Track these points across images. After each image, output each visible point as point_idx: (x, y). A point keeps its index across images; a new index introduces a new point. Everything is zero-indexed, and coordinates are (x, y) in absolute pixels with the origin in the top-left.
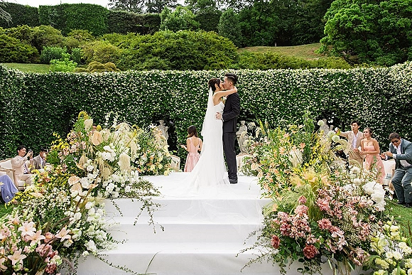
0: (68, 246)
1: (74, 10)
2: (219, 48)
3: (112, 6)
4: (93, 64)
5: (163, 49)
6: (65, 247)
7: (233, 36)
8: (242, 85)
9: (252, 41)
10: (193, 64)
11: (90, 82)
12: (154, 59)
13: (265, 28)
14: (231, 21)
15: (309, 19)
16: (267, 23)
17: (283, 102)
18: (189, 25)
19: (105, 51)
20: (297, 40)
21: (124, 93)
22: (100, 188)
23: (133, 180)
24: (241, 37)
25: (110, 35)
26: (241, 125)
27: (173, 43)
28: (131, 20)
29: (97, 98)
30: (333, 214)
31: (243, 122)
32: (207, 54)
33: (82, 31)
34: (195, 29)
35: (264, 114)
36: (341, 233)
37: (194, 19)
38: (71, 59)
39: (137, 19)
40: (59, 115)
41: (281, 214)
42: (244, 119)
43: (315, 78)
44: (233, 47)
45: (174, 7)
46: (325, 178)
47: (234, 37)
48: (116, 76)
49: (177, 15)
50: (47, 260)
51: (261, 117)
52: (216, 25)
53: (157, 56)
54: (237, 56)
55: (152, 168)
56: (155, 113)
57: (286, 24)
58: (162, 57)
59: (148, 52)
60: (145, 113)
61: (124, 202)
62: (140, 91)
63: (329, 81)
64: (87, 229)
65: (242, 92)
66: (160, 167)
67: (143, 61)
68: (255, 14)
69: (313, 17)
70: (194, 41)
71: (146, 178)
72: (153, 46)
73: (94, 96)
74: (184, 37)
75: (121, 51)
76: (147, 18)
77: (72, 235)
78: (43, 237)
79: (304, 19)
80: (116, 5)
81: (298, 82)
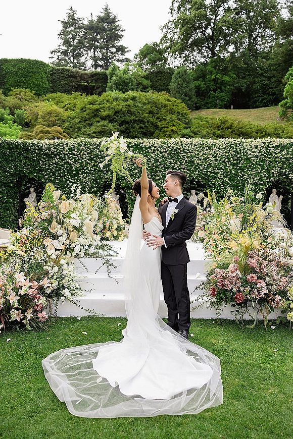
0: (48, 292)
1: (14, 66)
2: (171, 112)
3: (54, 60)
4: (38, 128)
5: (111, 113)
6: (46, 293)
7: (185, 97)
8: (193, 154)
9: (207, 103)
10: (143, 128)
11: (40, 149)
12: (102, 123)
13: (221, 88)
14: (184, 80)
15: (269, 78)
16: (223, 83)
17: (233, 172)
18: (139, 84)
19: (50, 113)
20: (255, 102)
21: (75, 161)
22: (69, 249)
23: (95, 244)
24: (195, 99)
25: (54, 95)
26: (191, 194)
27: (121, 105)
28: (75, 77)
29: (49, 166)
30: (260, 270)
31: (193, 192)
32: (158, 118)
33: (23, 90)
34: (145, 89)
35: (214, 184)
36: (264, 284)
37: (144, 77)
38: (15, 122)
39: (82, 77)
40: (11, 182)
41: (218, 270)
42: (194, 188)
43: (267, 149)
44: (186, 110)
45: (122, 61)
46: (256, 243)
47: (187, 98)
48: (67, 144)
49: (125, 72)
50: (36, 300)
51: (211, 187)
52: (168, 85)
53: (105, 119)
54: (190, 121)
55: (108, 234)
56: (106, 182)
57: (243, 84)
58: (111, 121)
59: (95, 115)
60: (96, 182)
61: (88, 261)
62: (91, 159)
63: (281, 151)
64: (62, 280)
65: (193, 162)
66: (115, 233)
67: (91, 125)
68: (211, 73)
69: (274, 76)
70: (145, 104)
71: (105, 242)
72: (101, 108)
73: (46, 164)
74: (134, 99)
75: (67, 114)
76: (93, 75)
77: (52, 284)
78: (31, 284)
79: (264, 79)
80: (58, 59)
81: (249, 152)
